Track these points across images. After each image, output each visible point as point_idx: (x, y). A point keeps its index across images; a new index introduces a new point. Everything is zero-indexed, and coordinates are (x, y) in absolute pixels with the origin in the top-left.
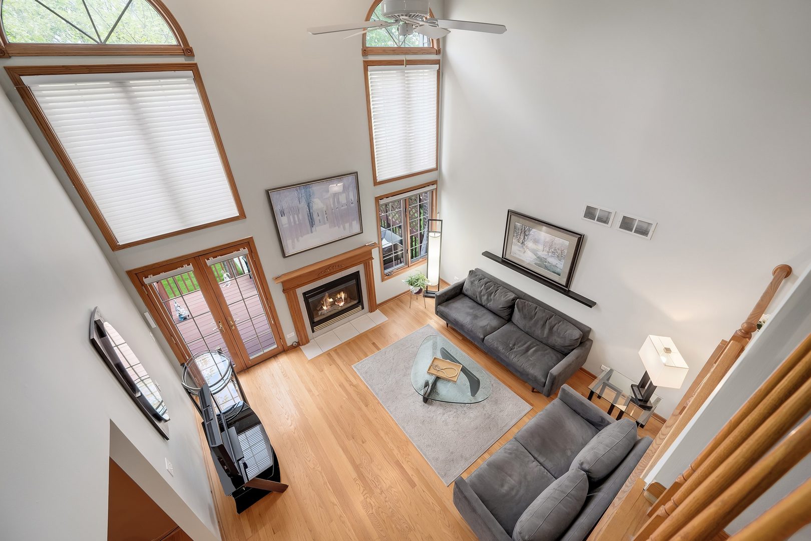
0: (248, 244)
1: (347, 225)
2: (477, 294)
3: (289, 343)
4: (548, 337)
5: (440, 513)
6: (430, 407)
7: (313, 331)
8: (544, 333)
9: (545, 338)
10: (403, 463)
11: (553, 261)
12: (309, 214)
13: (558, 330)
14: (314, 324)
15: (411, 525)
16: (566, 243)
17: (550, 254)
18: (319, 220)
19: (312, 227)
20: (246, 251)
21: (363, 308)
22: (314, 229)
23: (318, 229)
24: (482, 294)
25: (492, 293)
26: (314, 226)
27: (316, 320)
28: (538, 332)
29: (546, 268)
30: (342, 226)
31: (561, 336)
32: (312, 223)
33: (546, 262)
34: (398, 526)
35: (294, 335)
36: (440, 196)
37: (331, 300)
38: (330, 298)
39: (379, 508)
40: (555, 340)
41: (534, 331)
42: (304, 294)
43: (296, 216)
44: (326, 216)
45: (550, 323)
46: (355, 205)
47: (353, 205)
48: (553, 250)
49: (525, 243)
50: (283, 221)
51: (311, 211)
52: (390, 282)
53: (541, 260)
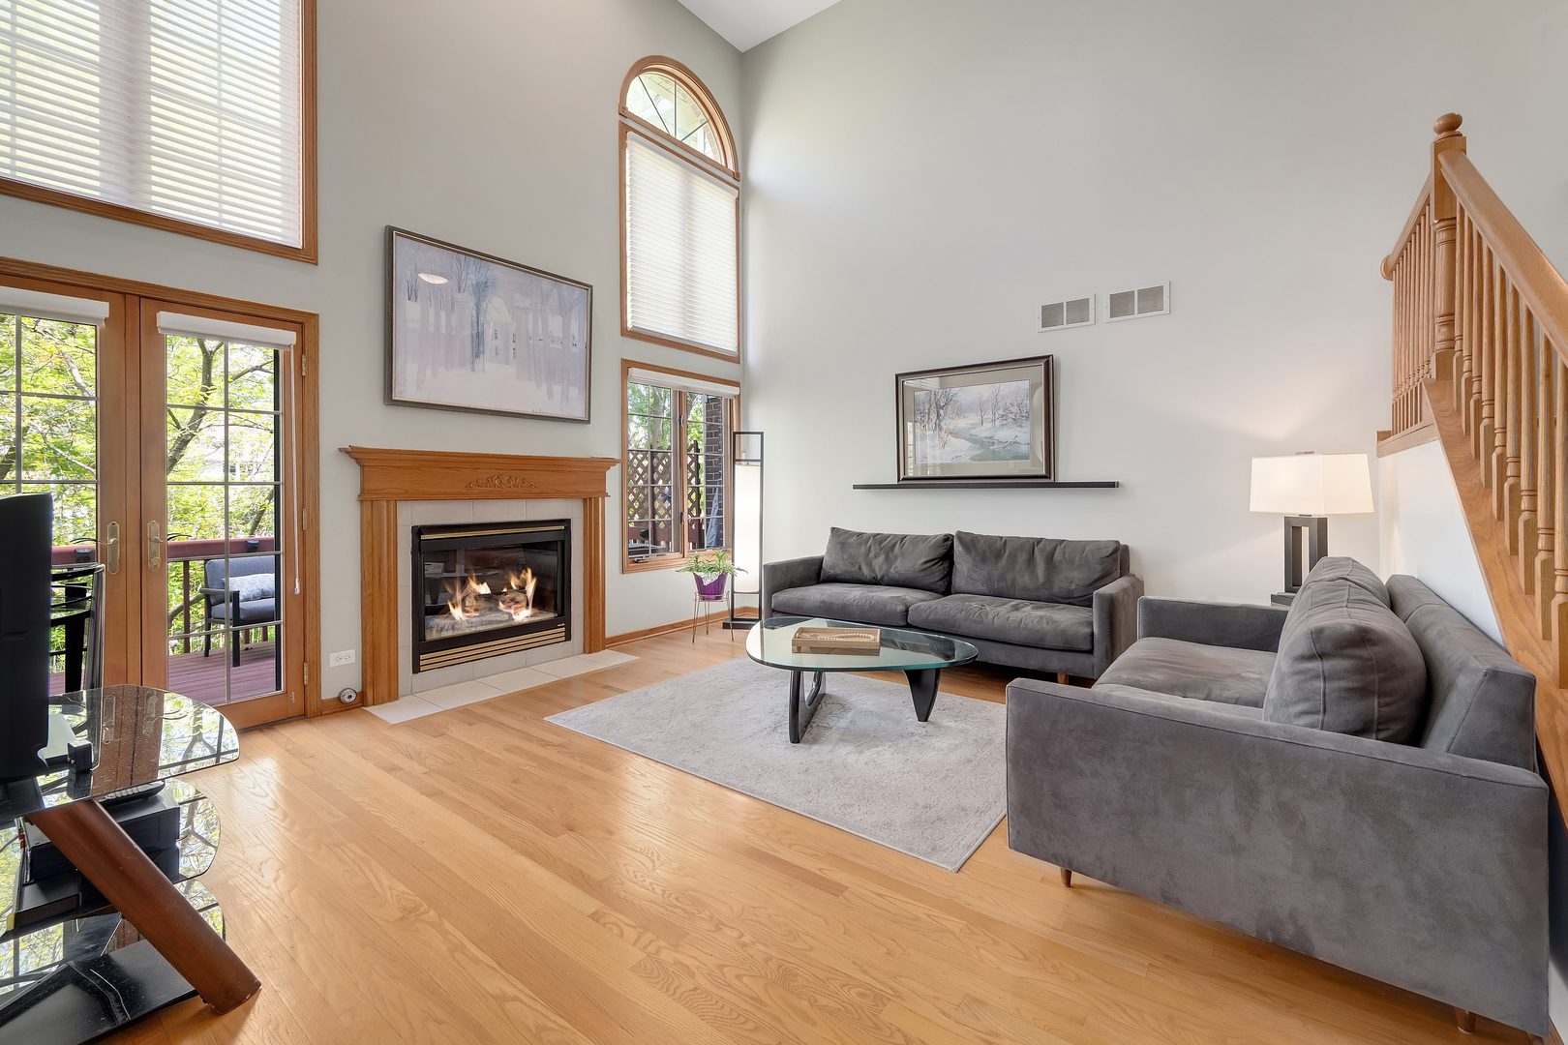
0: (302, 323)
1: (557, 389)
2: (860, 559)
3: (328, 692)
4: (1049, 579)
5: (973, 933)
6: (815, 747)
7: (416, 669)
8: (1037, 576)
9: (1043, 584)
10: (774, 851)
11: (1006, 434)
12: (475, 325)
13: (1067, 556)
14: (423, 646)
15: (879, 986)
16: (1021, 388)
17: (997, 423)
18: (496, 348)
19: (477, 356)
20: (289, 337)
21: (568, 637)
22: (478, 365)
23: (488, 365)
24: (872, 555)
25: (895, 544)
26: (482, 356)
27: (432, 635)
28: (1024, 580)
29: (995, 456)
30: (544, 386)
31: (1077, 562)
32: (477, 351)
33: (993, 444)
34: (824, 1001)
35: (353, 660)
36: (747, 409)
37: (484, 589)
38: (480, 581)
39: (721, 967)
40: (1067, 579)
41: (1014, 580)
42: (418, 531)
43: (443, 314)
44: (512, 345)
45: (1042, 551)
46: (579, 350)
47: (575, 350)
48: (1001, 412)
49: (942, 424)
50: (408, 312)
51: (481, 319)
52: (640, 578)
53: (982, 442)
